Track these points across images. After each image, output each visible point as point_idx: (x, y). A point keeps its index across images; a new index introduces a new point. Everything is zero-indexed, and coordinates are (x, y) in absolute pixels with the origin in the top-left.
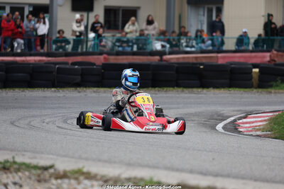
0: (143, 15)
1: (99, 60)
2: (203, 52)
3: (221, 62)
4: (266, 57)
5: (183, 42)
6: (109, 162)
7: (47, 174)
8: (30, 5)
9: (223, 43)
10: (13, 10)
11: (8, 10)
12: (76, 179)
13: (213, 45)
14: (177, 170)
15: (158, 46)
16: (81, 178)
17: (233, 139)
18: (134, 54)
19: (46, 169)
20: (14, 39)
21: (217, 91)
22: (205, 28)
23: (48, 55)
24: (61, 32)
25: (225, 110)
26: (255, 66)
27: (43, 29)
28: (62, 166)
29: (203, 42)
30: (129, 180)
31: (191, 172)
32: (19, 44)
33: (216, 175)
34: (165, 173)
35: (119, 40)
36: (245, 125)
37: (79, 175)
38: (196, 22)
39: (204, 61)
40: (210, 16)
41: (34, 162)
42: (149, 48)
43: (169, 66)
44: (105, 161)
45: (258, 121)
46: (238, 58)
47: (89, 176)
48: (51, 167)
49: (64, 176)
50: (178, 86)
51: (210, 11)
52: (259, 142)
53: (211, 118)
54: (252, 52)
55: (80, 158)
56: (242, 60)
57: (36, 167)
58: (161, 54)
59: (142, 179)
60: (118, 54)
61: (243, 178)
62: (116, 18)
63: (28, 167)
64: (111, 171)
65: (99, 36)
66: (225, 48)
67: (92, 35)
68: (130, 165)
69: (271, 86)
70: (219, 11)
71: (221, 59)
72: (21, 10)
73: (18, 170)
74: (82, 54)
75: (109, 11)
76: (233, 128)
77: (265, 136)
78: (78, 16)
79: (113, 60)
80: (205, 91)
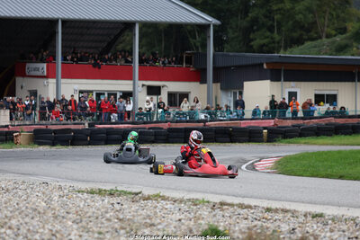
0: (192, 97)
1: (166, 126)
2: (231, 120)
3: (243, 126)
4: (271, 123)
5: (219, 114)
6: (176, 189)
7: (137, 198)
8: (120, 92)
9: (243, 114)
10: (110, 95)
11: (106, 95)
12: (157, 200)
13: (238, 115)
14: (219, 194)
15: (202, 116)
16: (159, 199)
17: (252, 174)
18: (187, 122)
19: (137, 194)
20: (111, 113)
21: (241, 144)
22: (232, 105)
23: (133, 123)
24: (140, 109)
25: (247, 156)
26: (265, 128)
27: (129, 108)
28: (146, 192)
29: (231, 113)
30: (189, 200)
31: (228, 195)
32: (114, 117)
33: (244, 197)
34: (212, 195)
35: (177, 113)
36: (259, 166)
37: (158, 197)
38: (226, 100)
39: (232, 125)
40: (235, 97)
41: (129, 190)
42: (197, 118)
43: (210, 129)
44: (173, 189)
45: (268, 163)
46: (253, 123)
47: (164, 198)
48: (140, 193)
49: (148, 198)
50: (216, 141)
51: (235, 94)
52: (269, 176)
53: (238, 161)
54: (262, 119)
55: (158, 187)
56: (256, 125)
57: (130, 193)
58: (204, 121)
59: (197, 200)
60: (177, 122)
61: (260, 198)
62: (175, 99)
63: (125, 193)
64: (177, 195)
65: (165, 111)
66: (245, 117)
67: (160, 110)
68: (189, 191)
69: (275, 141)
70: (241, 93)
71: (243, 124)
72: (115, 95)
73: (119, 195)
74: (155, 122)
75: (171, 95)
76: (252, 168)
77: (273, 173)
78: (148, 98)
79: (174, 125)
80: (233, 144)
